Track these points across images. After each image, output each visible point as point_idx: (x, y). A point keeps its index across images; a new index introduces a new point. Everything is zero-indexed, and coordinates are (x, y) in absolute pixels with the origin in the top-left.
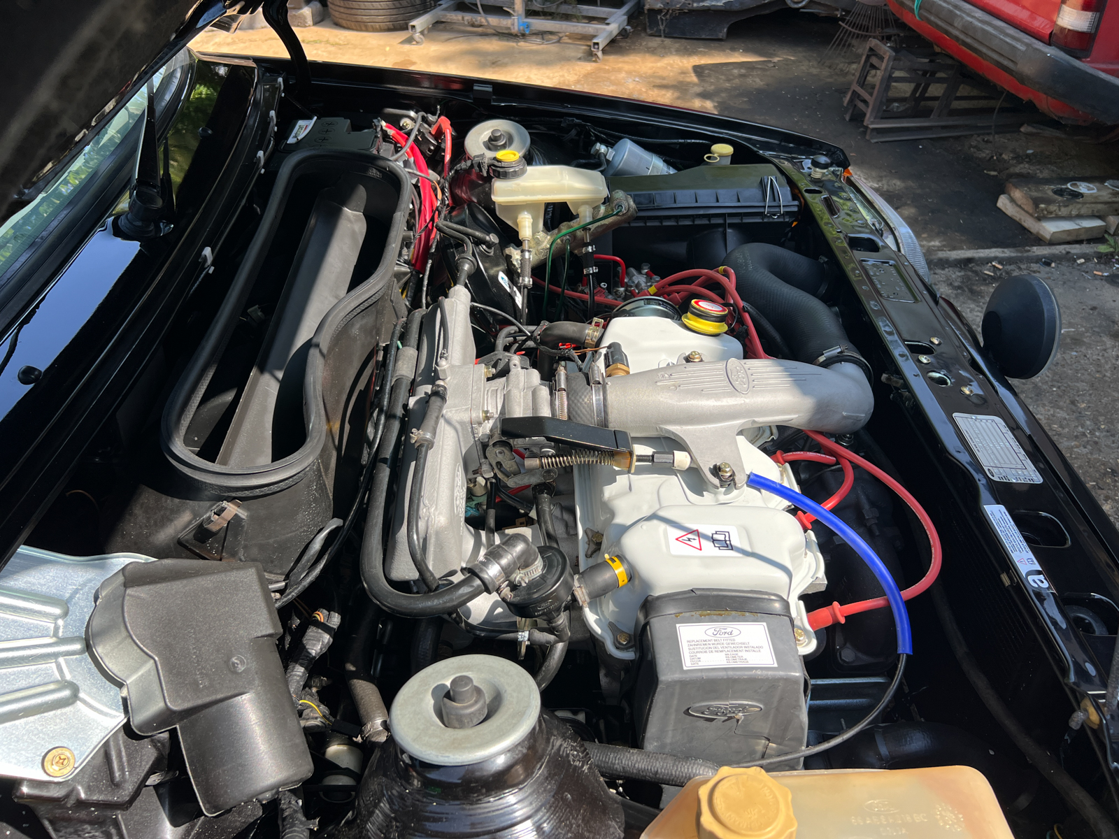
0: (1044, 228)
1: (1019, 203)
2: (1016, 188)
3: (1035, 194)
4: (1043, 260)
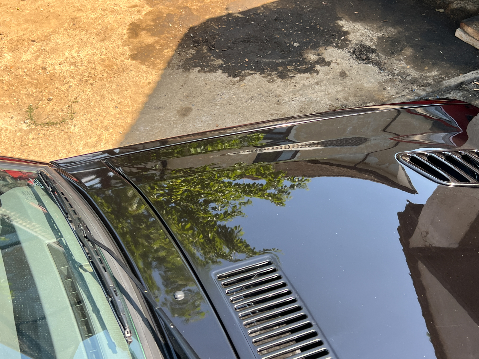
1: (472, 35)
2: (468, 26)
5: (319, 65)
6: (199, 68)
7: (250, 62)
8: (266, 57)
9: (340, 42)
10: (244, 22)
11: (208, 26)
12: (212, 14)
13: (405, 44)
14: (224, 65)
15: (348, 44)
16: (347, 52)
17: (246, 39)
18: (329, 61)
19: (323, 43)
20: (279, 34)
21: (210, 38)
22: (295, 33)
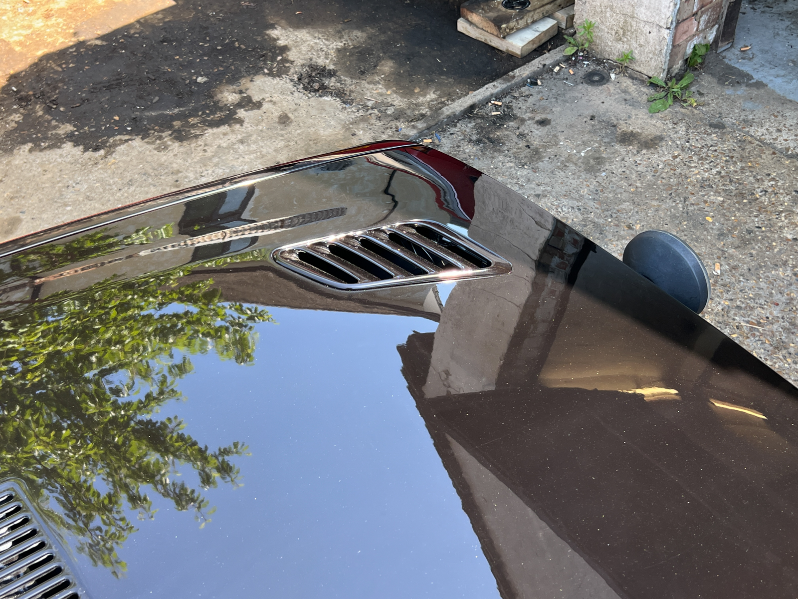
0: (512, 45)
1: (481, 26)
2: (472, 12)
3: (492, 14)
4: (529, 80)
5: (242, 110)
6: (30, 145)
7: (122, 120)
8: (152, 107)
9: (275, 65)
10: (107, 52)
11: (42, 68)
12: (50, 46)
13: (381, 55)
14: (76, 133)
15: (289, 67)
16: (288, 81)
17: (113, 82)
18: (258, 100)
19: (246, 72)
20: (170, 66)
21: (47, 89)
22: (198, 60)
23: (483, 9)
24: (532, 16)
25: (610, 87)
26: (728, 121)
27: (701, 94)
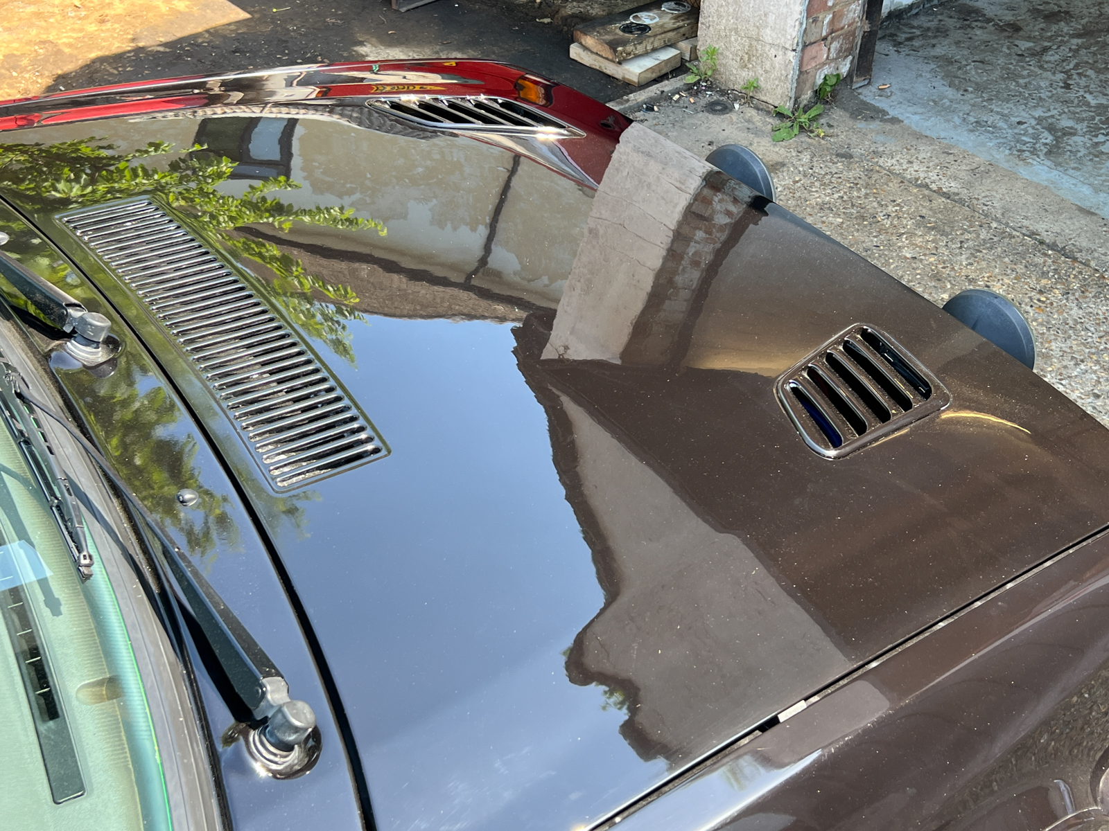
0: (629, 72)
1: (595, 51)
2: (586, 35)
3: (607, 37)
4: (644, 106)
10: (171, 59)
11: (95, 70)
12: (104, 50)
23: (598, 32)
24: (652, 43)
25: (734, 116)
26: (856, 151)
27: (830, 126)
